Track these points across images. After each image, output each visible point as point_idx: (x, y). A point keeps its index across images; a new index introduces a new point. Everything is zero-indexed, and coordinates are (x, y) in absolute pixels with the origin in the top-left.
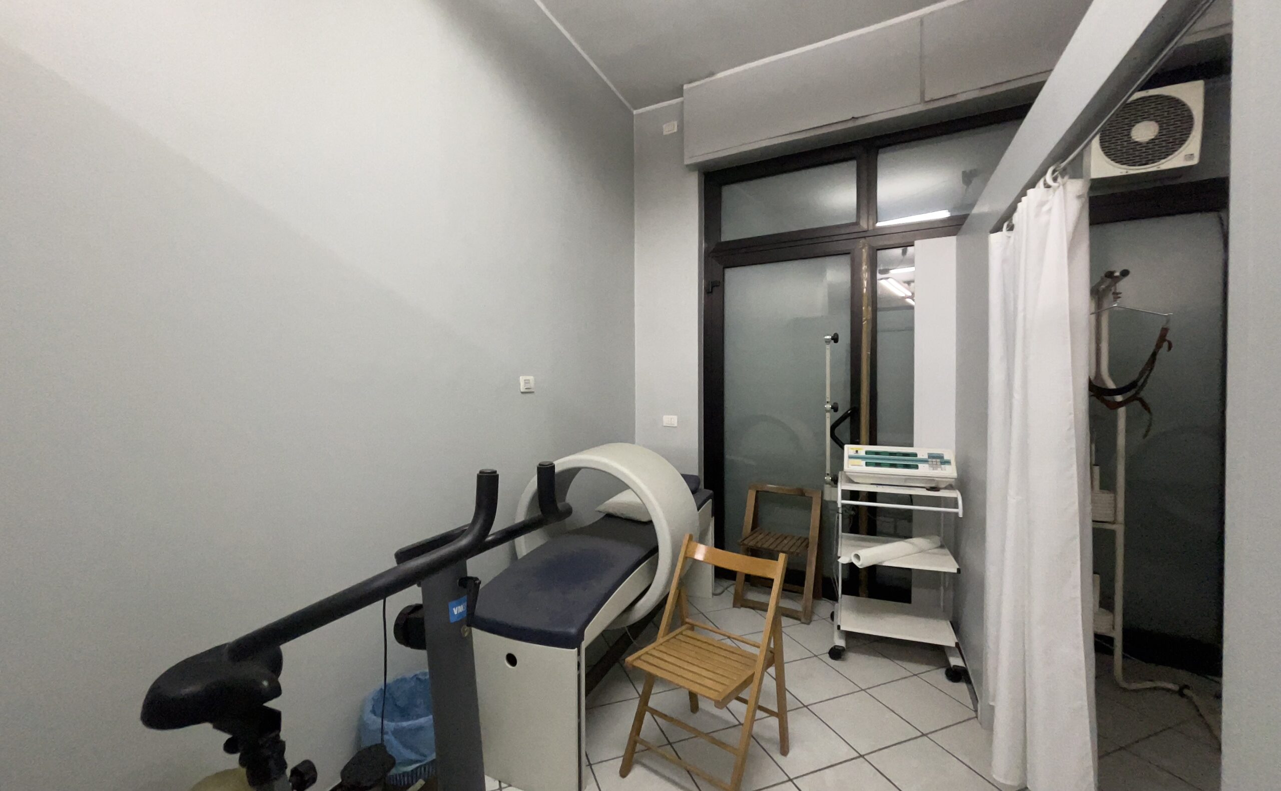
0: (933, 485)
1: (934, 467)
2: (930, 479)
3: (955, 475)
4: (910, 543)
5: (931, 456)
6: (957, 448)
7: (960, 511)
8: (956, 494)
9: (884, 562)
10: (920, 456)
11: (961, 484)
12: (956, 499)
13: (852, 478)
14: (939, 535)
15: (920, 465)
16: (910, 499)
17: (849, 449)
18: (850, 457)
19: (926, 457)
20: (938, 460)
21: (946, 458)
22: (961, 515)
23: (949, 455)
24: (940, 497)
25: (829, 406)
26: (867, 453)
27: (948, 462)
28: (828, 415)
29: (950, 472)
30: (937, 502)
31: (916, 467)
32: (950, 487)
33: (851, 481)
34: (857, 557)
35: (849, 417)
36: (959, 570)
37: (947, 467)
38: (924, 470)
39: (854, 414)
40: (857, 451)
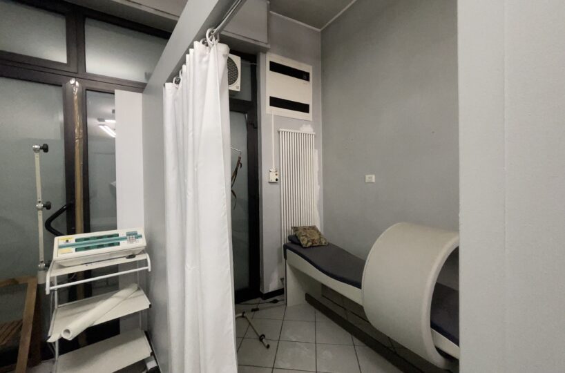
0: (131, 254)
1: (130, 241)
2: (129, 250)
3: (145, 244)
4: (116, 297)
5: (129, 234)
6: (145, 226)
7: (149, 268)
8: (146, 256)
9: (94, 322)
10: (120, 236)
11: (149, 249)
12: (146, 260)
13: (63, 265)
14: (136, 283)
15: (121, 242)
16: (115, 269)
17: (59, 241)
18: (60, 247)
19: (125, 235)
20: (134, 236)
21: (139, 234)
22: (150, 270)
23: (141, 232)
24: (136, 261)
25: (40, 205)
26: (77, 240)
27: (141, 236)
28: (40, 213)
29: (142, 243)
30: (134, 265)
31: (118, 244)
32: (143, 252)
33: (61, 267)
34: (67, 331)
35: (65, 211)
36: (150, 306)
37: (140, 240)
38: (124, 245)
39: (70, 208)
40: (67, 241)
